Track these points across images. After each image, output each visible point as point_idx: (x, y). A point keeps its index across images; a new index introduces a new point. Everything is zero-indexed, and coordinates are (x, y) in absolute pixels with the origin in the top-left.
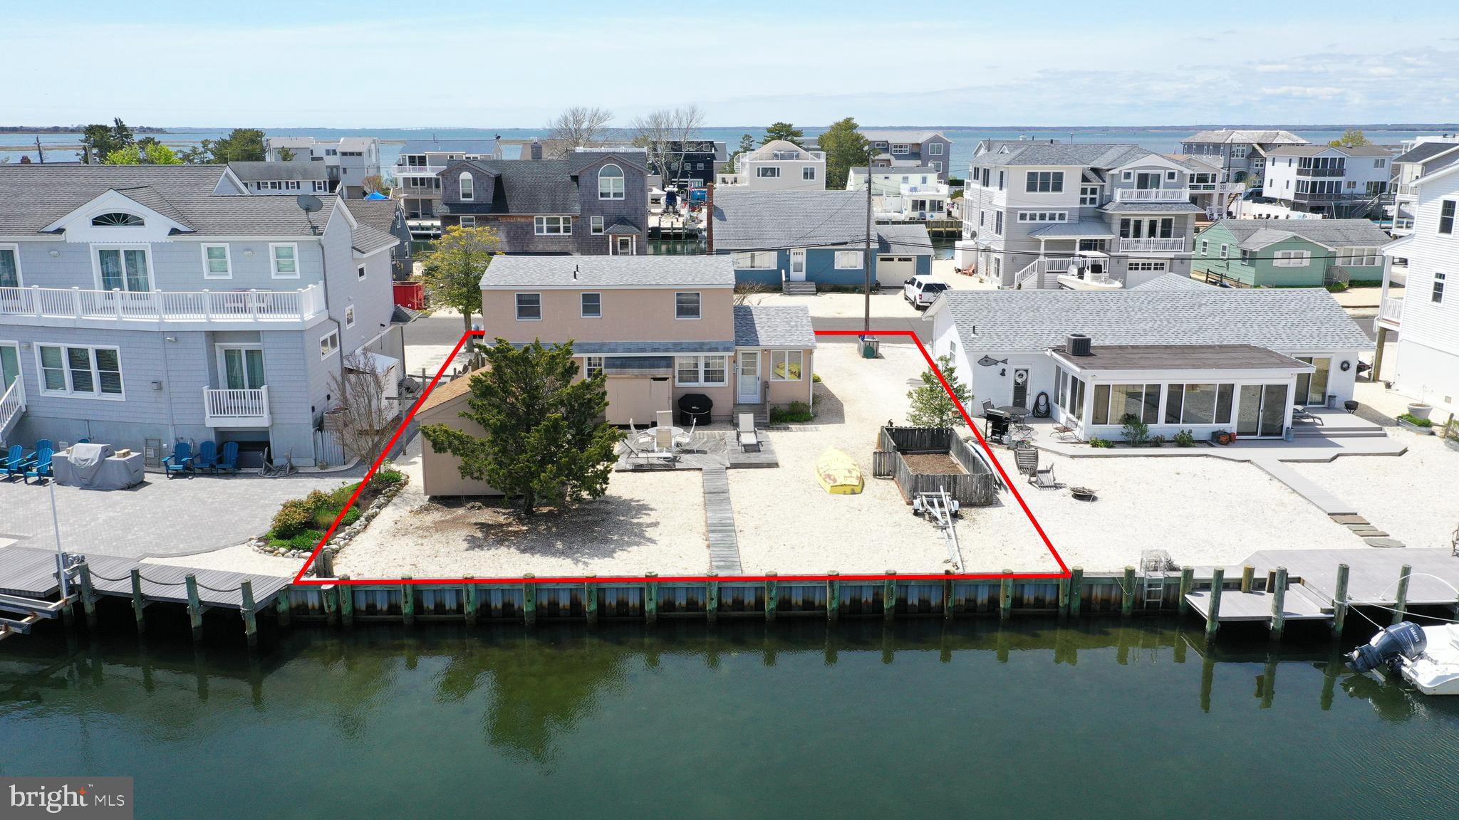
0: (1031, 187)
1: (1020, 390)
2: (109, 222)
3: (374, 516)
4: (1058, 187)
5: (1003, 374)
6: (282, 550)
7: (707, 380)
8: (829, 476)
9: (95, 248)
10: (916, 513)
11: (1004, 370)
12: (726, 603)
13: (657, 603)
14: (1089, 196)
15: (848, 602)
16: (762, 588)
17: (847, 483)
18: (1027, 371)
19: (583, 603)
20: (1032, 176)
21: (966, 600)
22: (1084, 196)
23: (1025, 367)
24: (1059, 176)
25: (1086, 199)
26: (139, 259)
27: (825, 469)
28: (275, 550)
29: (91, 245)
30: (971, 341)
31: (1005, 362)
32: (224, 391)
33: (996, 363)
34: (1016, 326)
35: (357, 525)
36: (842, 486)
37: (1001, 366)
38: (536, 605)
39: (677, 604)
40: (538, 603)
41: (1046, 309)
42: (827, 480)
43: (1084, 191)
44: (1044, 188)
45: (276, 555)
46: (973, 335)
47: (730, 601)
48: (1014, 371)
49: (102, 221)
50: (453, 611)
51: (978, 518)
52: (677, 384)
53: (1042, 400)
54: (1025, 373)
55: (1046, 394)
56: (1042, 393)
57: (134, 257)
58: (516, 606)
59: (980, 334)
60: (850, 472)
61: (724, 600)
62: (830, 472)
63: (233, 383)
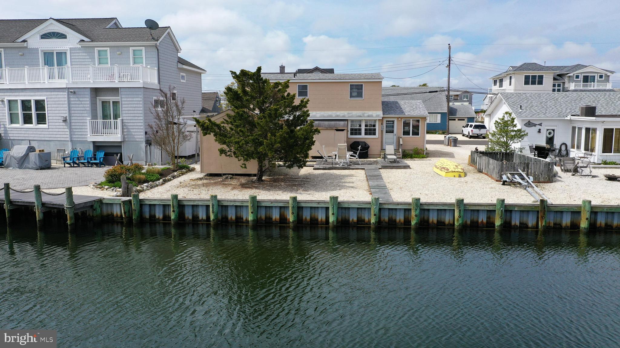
0: (527, 83)
1: (550, 140)
2: (49, 36)
3: (169, 180)
4: (541, 83)
5: (539, 131)
6: (106, 187)
7: (366, 134)
8: (444, 168)
9: (42, 51)
10: (504, 183)
11: (540, 130)
12: (384, 220)
13: (337, 219)
14: (556, 88)
15: (469, 222)
16: (410, 210)
17: (456, 170)
18: (554, 130)
19: (288, 218)
20: (527, 78)
21: (554, 224)
22: (554, 88)
23: (553, 128)
24: (541, 77)
25: (555, 89)
26: (63, 56)
27: (441, 165)
28: (102, 187)
29: (39, 49)
30: (520, 113)
31: (540, 125)
32: (100, 121)
33: (535, 125)
34: (545, 107)
35: (157, 182)
36: (453, 172)
37: (538, 127)
38: (257, 217)
39: (351, 220)
40: (259, 216)
41: (562, 100)
42: (443, 170)
43: (554, 85)
44: (533, 83)
45: (103, 190)
46: (520, 110)
47: (387, 219)
48: (546, 130)
49: (45, 36)
50: (204, 220)
51: (546, 187)
52: (350, 136)
53: (563, 148)
54: (552, 132)
55: (565, 144)
56: (564, 144)
57: (61, 55)
58: (244, 219)
59: (525, 110)
60: (456, 166)
61: (382, 219)
62: (444, 166)
63: (105, 116)
